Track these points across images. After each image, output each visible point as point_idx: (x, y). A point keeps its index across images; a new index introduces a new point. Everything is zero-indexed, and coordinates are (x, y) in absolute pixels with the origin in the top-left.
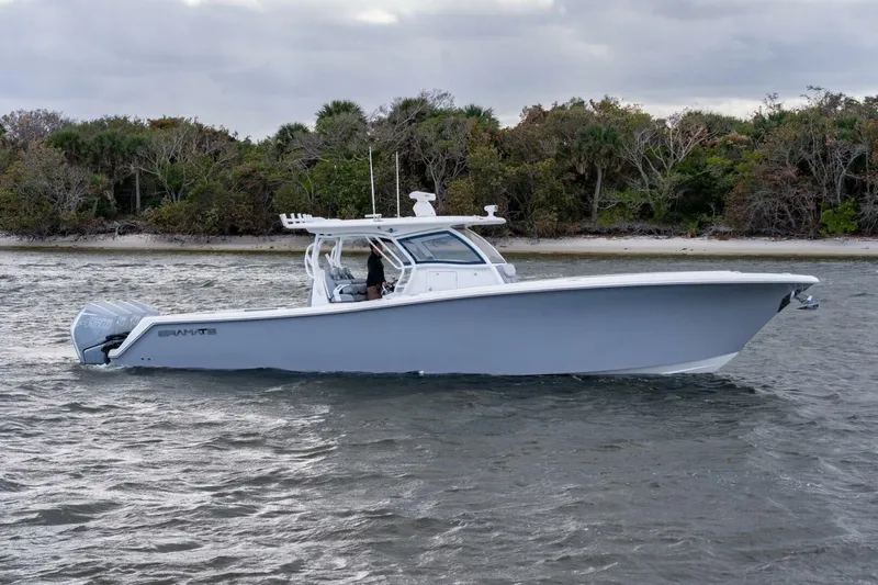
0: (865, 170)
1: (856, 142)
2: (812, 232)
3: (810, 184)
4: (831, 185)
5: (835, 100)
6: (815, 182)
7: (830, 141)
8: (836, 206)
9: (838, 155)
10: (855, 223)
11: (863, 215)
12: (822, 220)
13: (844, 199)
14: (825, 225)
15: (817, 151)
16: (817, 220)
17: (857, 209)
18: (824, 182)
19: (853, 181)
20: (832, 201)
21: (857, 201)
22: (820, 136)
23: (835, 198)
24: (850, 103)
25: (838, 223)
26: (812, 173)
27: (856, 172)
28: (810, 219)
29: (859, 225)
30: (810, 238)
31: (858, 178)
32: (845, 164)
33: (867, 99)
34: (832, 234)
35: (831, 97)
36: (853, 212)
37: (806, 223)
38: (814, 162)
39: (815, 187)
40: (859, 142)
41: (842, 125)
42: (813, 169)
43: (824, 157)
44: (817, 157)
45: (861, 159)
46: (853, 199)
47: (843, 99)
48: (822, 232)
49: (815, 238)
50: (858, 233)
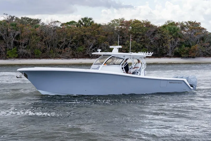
0: (20, 39)
1: (17, 30)
2: (4, 57)
3: (3, 43)
4: (10, 43)
5: (13, 18)
6: (5, 42)
7: (9, 30)
8: (11, 49)
9: (11, 34)
10: (17, 55)
11: (19, 52)
12: (7, 54)
13: (14, 47)
14: (8, 55)
15: (5, 33)
16: (6, 53)
17: (17, 50)
18: (8, 42)
19: (16, 42)
20: (10, 48)
21: (17, 48)
22: (6, 28)
23: (11, 47)
24: (17, 19)
25: (12, 55)
26: (4, 40)
27: (17, 39)
28: (4, 53)
29: (18, 55)
30: (4, 59)
31: (17, 41)
32: (14, 37)
33: (22, 18)
34: (10, 58)
35: (11, 17)
36: (16, 51)
37: (3, 55)
38: (4, 36)
39: (5, 44)
40: (18, 30)
41: (12, 25)
42: (4, 38)
43: (8, 35)
44: (5, 35)
45: (18, 35)
46: (16, 47)
47: (15, 18)
48: (8, 57)
49: (5, 59)
50: (18, 58)
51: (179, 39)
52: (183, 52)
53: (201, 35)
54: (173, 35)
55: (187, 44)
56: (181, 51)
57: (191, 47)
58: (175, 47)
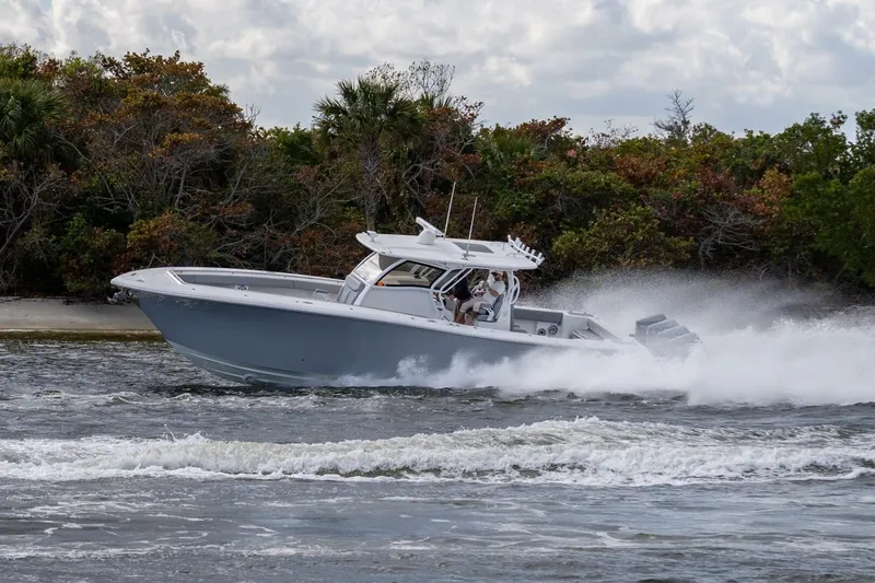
51: (54, 172)
52: (72, 263)
53: (201, 152)
54: (19, 142)
55: (112, 207)
56: (60, 253)
57: (130, 230)
58: (27, 227)
